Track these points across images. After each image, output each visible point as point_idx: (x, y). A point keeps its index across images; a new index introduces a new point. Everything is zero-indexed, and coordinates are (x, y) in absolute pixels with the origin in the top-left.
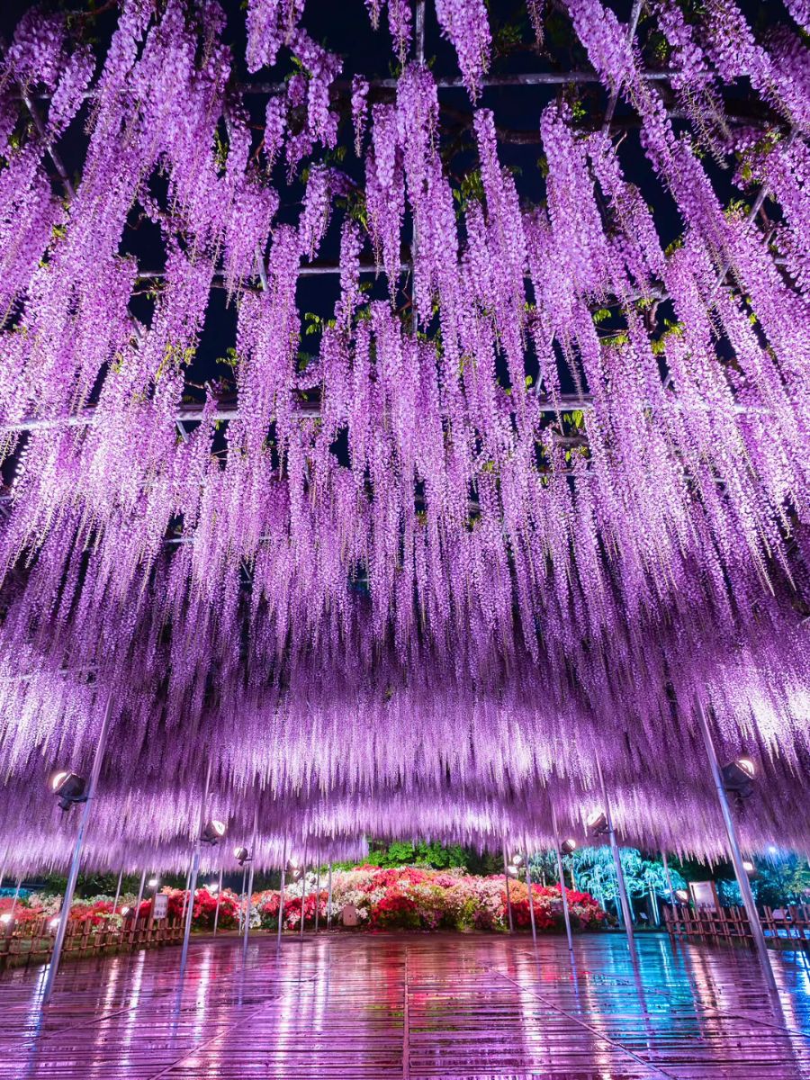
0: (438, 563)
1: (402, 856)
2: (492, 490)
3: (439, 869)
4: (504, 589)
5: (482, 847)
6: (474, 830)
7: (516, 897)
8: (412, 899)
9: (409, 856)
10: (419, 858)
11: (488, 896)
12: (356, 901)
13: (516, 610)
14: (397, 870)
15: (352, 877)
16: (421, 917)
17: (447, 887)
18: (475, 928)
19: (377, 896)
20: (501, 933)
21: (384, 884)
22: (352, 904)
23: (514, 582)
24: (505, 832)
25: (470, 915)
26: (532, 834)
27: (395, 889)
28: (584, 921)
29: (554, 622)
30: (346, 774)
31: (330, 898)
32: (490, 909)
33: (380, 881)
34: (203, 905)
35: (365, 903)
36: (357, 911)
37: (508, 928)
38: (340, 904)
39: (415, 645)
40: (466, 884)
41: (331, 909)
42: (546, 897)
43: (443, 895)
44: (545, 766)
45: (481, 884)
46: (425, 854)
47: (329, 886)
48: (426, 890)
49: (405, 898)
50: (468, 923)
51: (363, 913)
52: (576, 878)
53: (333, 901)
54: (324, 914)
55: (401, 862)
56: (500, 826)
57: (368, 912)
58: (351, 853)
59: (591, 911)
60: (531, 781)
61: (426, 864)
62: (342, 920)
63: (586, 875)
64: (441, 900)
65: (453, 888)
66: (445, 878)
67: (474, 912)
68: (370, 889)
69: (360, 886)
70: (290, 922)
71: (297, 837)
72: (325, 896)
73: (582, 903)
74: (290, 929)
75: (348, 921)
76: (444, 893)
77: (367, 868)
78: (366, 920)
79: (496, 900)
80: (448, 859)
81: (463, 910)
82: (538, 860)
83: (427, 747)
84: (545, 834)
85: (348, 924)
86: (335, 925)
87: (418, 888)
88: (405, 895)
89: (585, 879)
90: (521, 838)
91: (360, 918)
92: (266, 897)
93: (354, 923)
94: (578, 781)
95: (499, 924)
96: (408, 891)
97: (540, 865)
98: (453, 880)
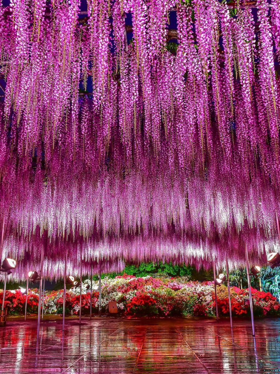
0: (148, 82)
1: (148, 269)
2: (189, 21)
3: (173, 276)
4: (202, 102)
5: (199, 265)
6: (193, 257)
7: (221, 296)
8: (154, 297)
9: (154, 268)
10: (160, 270)
11: (204, 295)
12: (116, 299)
13: (213, 116)
14: (144, 278)
15: (114, 283)
16: (159, 309)
17: (176, 289)
18: (194, 315)
19: (130, 295)
20: (211, 318)
21: (135, 288)
22: (114, 300)
23: (211, 95)
24: (214, 258)
25: (191, 307)
26: (231, 259)
27: (142, 291)
28: (266, 310)
29: (243, 125)
30: (101, 225)
31: (100, 296)
32: (204, 303)
33: (132, 286)
34: (19, 299)
35: (122, 300)
36: (117, 305)
37: (216, 315)
38: (107, 300)
39: (138, 142)
40: (190, 288)
41: (101, 302)
42: (242, 296)
43: (173, 295)
44: (239, 220)
45: (200, 288)
46: (164, 268)
47: (99, 289)
48: (163, 292)
49: (148, 297)
50: (190, 312)
51: (121, 306)
52: (262, 283)
53: (103, 298)
54: (96, 306)
55: (148, 272)
56: (211, 254)
57: (124, 305)
58: (113, 269)
59: (271, 305)
60: (230, 229)
61: (165, 274)
62: (108, 309)
63: (269, 281)
64: (172, 298)
65: (181, 290)
66: (176, 284)
67: (194, 305)
68: (126, 291)
69: (120, 288)
70: (74, 310)
71: (74, 261)
72: (97, 294)
73: (265, 299)
74: (75, 314)
75: (112, 310)
76: (174, 293)
77: (125, 277)
78: (123, 310)
79: (209, 298)
80: (179, 270)
81: (186, 304)
82: (237, 272)
83: (156, 208)
84: (241, 259)
85: (112, 312)
86: (104, 312)
87: (158, 290)
88: (149, 295)
89: (268, 284)
90: (225, 262)
91: (119, 309)
92: (60, 294)
93: (116, 312)
94: (262, 230)
95: (210, 313)
96: (151, 293)
97: (239, 275)
98: (181, 285)
